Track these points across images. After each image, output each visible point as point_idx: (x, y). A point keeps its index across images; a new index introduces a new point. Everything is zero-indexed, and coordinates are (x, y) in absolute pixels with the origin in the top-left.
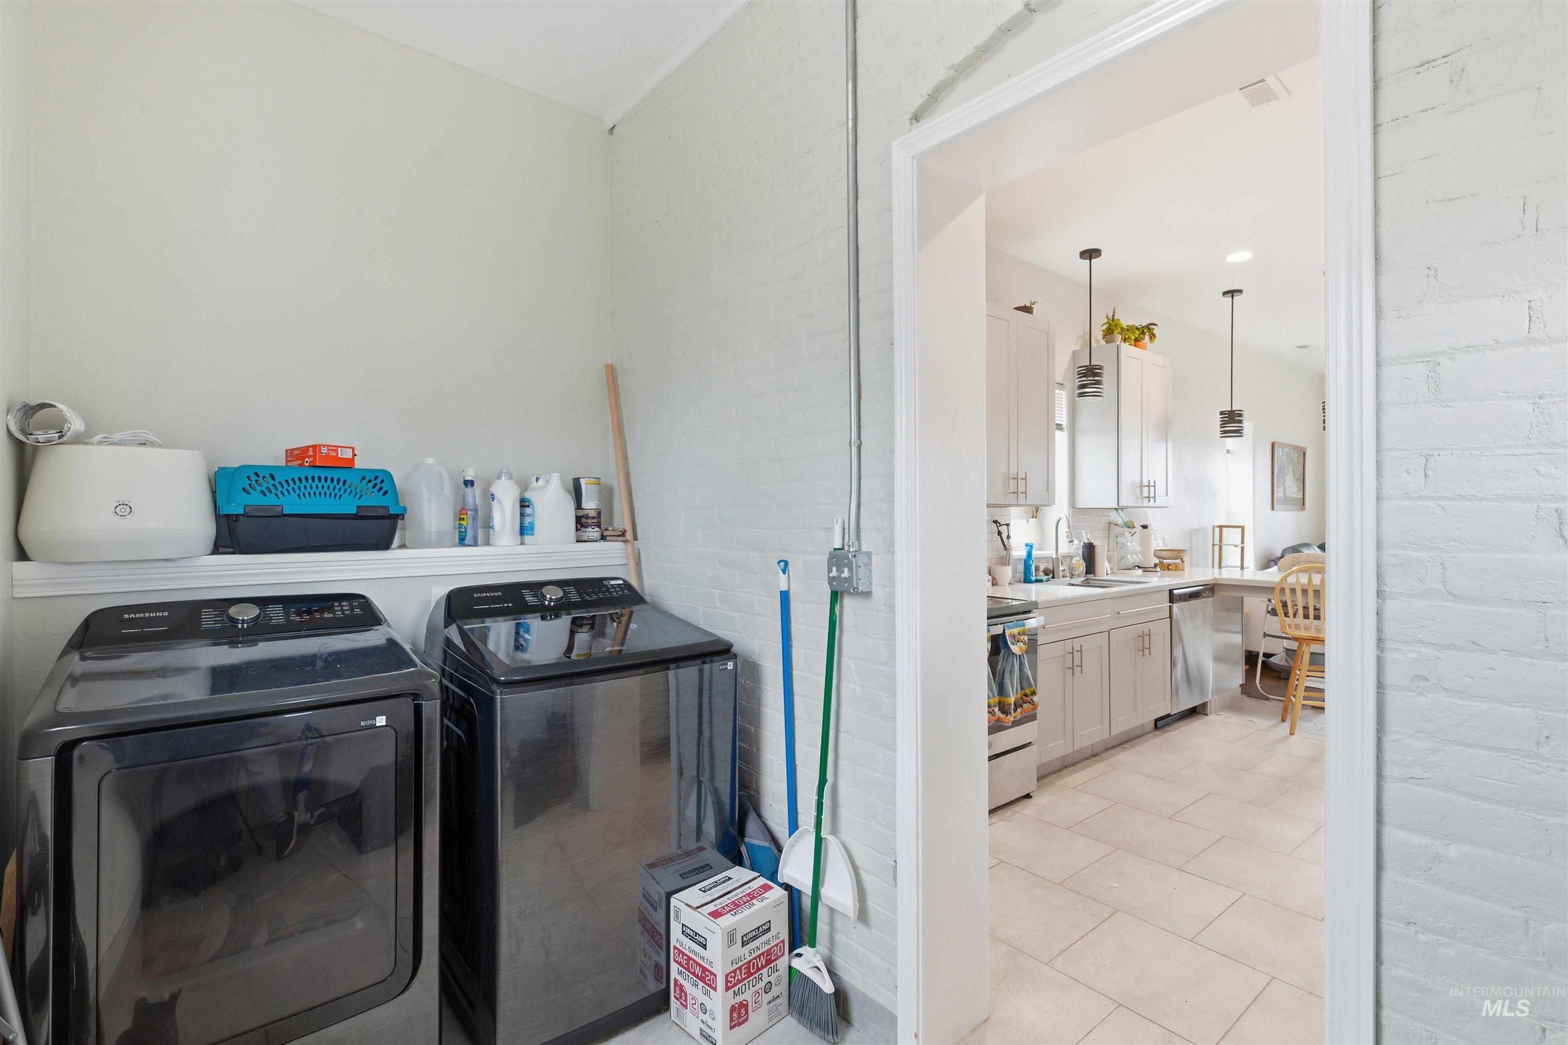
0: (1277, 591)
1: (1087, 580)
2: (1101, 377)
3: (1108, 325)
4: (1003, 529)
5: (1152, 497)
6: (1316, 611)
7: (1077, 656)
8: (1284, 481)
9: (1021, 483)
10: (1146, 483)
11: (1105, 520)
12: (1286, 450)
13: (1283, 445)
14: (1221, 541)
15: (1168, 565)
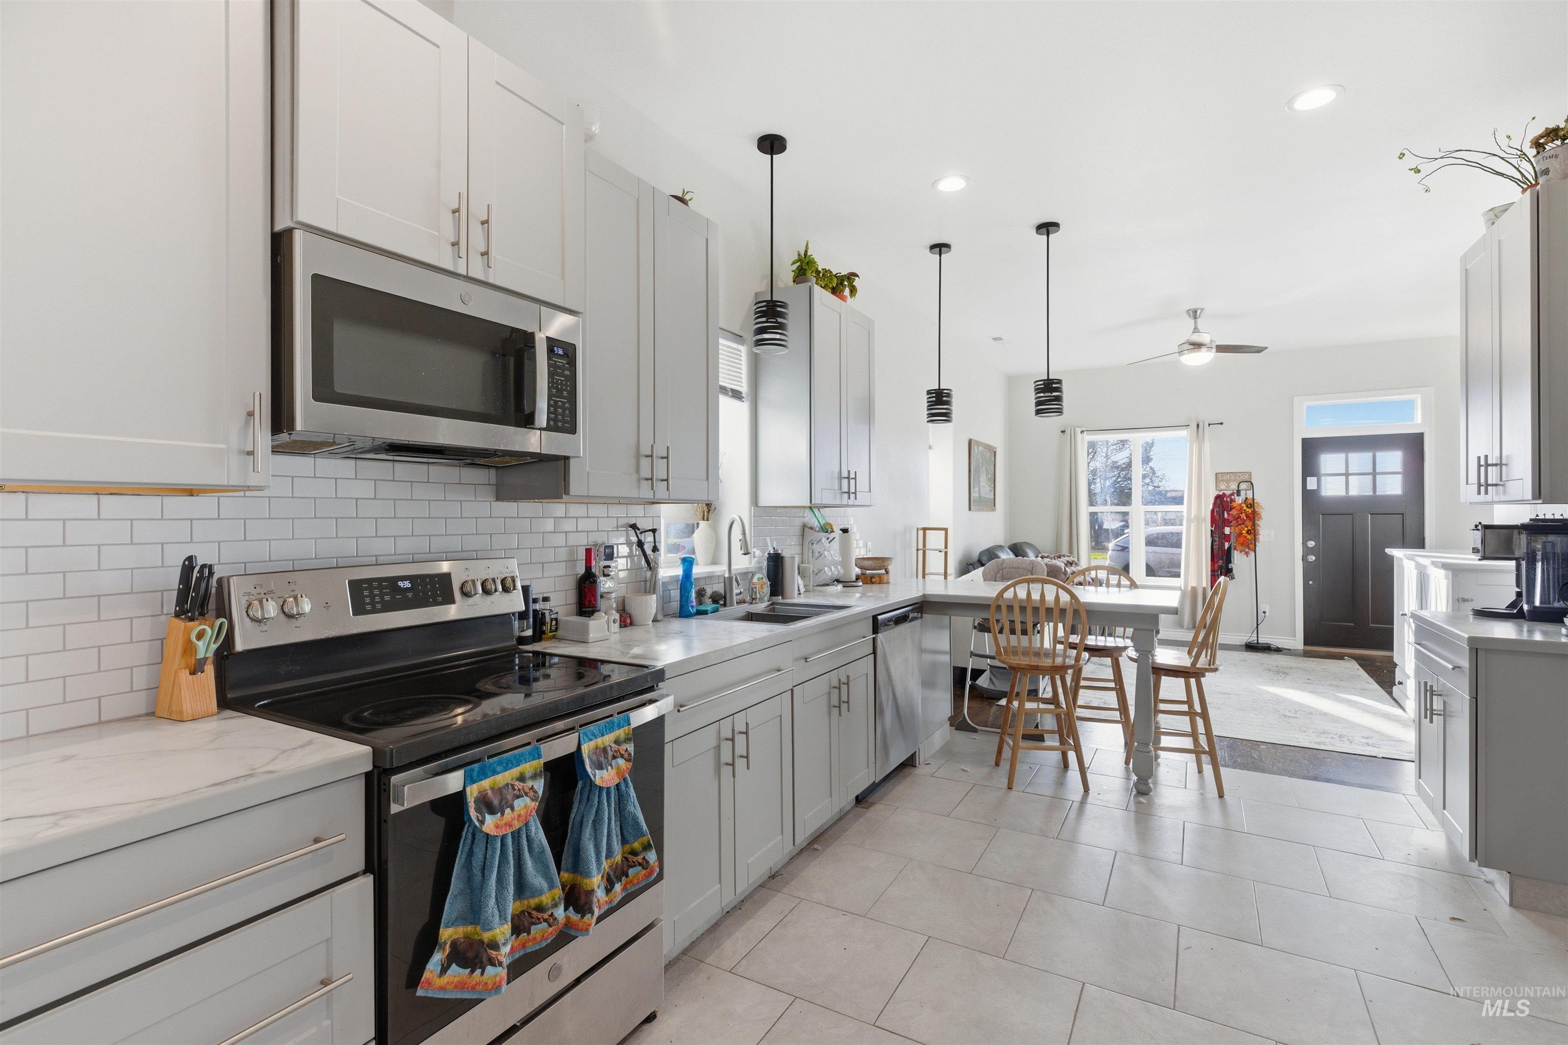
0: (993, 609)
1: (772, 604)
2: (784, 318)
3: (799, 264)
4: (648, 539)
5: (852, 493)
6: (1023, 625)
7: (740, 740)
8: (979, 482)
9: (660, 466)
10: (845, 474)
11: (798, 522)
12: (981, 448)
13: (979, 443)
14: (924, 546)
15: (871, 578)
